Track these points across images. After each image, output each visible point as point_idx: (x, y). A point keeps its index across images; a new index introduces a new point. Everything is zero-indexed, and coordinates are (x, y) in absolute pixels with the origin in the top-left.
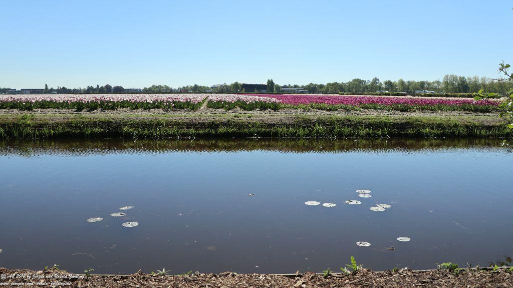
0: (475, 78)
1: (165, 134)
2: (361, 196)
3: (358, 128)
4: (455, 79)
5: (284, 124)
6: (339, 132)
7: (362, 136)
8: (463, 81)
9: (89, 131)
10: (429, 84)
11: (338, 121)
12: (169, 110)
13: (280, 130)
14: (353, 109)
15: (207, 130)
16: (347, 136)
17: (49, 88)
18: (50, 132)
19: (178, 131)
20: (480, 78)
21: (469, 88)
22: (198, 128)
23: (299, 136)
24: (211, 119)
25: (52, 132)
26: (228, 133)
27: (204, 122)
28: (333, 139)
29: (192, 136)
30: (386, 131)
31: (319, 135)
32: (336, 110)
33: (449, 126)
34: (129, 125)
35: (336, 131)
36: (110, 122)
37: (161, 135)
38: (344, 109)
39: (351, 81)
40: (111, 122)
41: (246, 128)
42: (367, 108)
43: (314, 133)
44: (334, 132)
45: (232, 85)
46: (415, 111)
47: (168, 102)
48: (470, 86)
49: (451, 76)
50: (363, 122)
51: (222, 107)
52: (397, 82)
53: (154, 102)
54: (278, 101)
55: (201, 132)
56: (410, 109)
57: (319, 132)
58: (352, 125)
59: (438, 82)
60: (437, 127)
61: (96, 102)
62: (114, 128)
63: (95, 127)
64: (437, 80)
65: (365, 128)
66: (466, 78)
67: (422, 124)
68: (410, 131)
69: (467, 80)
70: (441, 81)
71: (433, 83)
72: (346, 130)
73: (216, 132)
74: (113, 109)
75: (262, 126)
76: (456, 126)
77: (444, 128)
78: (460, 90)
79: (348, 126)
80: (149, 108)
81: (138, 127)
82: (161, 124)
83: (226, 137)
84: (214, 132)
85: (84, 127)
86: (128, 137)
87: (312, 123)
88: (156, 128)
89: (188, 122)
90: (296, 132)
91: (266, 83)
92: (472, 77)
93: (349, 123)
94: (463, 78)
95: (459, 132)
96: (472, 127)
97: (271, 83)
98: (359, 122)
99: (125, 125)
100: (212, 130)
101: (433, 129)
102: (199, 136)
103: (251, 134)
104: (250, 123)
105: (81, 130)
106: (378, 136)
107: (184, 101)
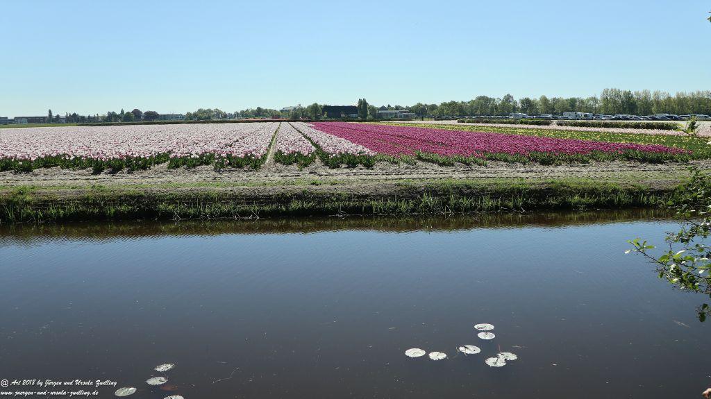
0: (645, 92)
1: (216, 213)
2: (481, 336)
3: (482, 199)
4: (618, 94)
5: (380, 195)
6: (455, 204)
7: (488, 210)
8: (628, 96)
9: (113, 210)
10: (582, 102)
11: (454, 188)
12: (222, 169)
13: (374, 203)
14: (475, 162)
15: (274, 206)
16: (466, 210)
17: (54, 115)
18: (58, 212)
19: (234, 208)
20: (652, 93)
21: (636, 107)
22: (262, 203)
23: (401, 212)
24: (279, 189)
25: (62, 212)
26: (303, 209)
27: (271, 194)
28: (447, 215)
29: (254, 216)
30: (520, 202)
31: (429, 210)
32: (453, 165)
33: (605, 192)
34: (167, 200)
35: (452, 203)
36: (140, 197)
37: (212, 214)
38: (463, 163)
39: (474, 99)
40: (142, 196)
41: (328, 202)
42: (495, 160)
43: (421, 208)
44: (449, 205)
45: (309, 107)
46: (560, 164)
47: (220, 157)
48: (639, 104)
49: (612, 90)
50: (489, 189)
51: (296, 161)
52: (538, 99)
53: (202, 156)
54: (372, 154)
55: (267, 208)
56: (553, 160)
57: (427, 206)
58: (473, 194)
59: (594, 99)
60: (589, 193)
61: (121, 160)
62: (147, 205)
63: (121, 204)
64: (593, 96)
65: (491, 198)
66: (633, 92)
67: (569, 189)
68: (552, 201)
69: (634, 96)
70: (599, 97)
71: (588, 100)
72: (466, 202)
73: (287, 209)
74: (144, 168)
75: (350, 199)
76: (615, 191)
77: (599, 195)
78: (624, 109)
79: (468, 196)
80: (194, 166)
81: (180, 204)
82: (212, 198)
83: (301, 214)
84: (284, 209)
85: (105, 204)
86: (167, 217)
87: (419, 192)
88: (204, 204)
89: (248, 194)
90: (397, 207)
91: (356, 104)
92: (641, 91)
93: (469, 191)
94: (629, 93)
95: (619, 199)
96: (637, 193)
97: (363, 103)
98: (483, 190)
99: (162, 201)
100: (281, 206)
101: (583, 197)
102: (263, 214)
103: (335, 211)
104: (333, 194)
105: (101, 208)
106: (509, 210)
107: (243, 155)
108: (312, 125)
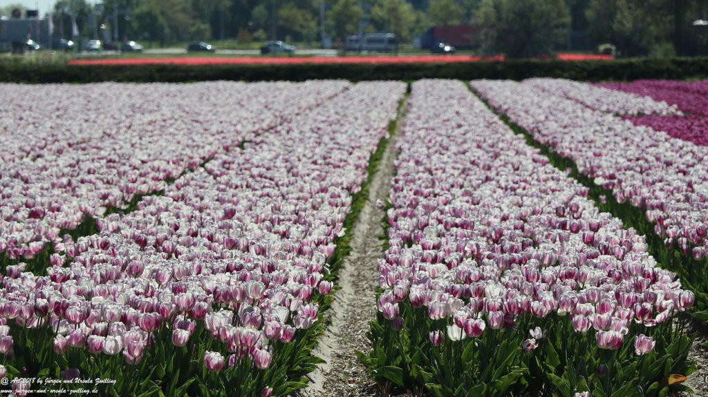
107: (136, 339)
108: (649, 104)
